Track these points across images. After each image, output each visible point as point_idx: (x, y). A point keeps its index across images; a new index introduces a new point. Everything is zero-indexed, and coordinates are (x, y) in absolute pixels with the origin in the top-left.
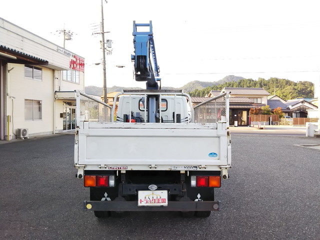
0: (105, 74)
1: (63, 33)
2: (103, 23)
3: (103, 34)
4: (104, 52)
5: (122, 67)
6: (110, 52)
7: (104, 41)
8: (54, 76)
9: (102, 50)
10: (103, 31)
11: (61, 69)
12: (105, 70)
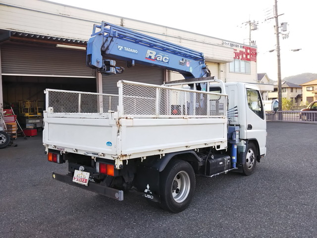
0: (279, 60)
1: (249, 24)
2: (276, 6)
3: (276, 18)
4: (278, 37)
5: (298, 50)
6: (286, 36)
7: (277, 25)
8: (219, 69)
9: (276, 35)
10: (277, 14)
11: (225, 62)
12: (279, 56)
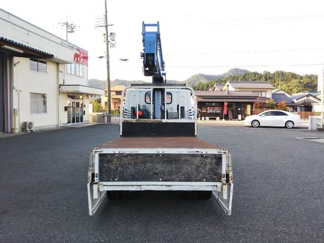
0: (108, 67)
1: (66, 26)
2: (106, 16)
3: (106, 27)
4: (108, 45)
5: (126, 60)
6: (114, 45)
7: (107, 34)
8: (58, 70)
9: (105, 43)
10: (107, 24)
11: (65, 63)
12: (108, 63)
